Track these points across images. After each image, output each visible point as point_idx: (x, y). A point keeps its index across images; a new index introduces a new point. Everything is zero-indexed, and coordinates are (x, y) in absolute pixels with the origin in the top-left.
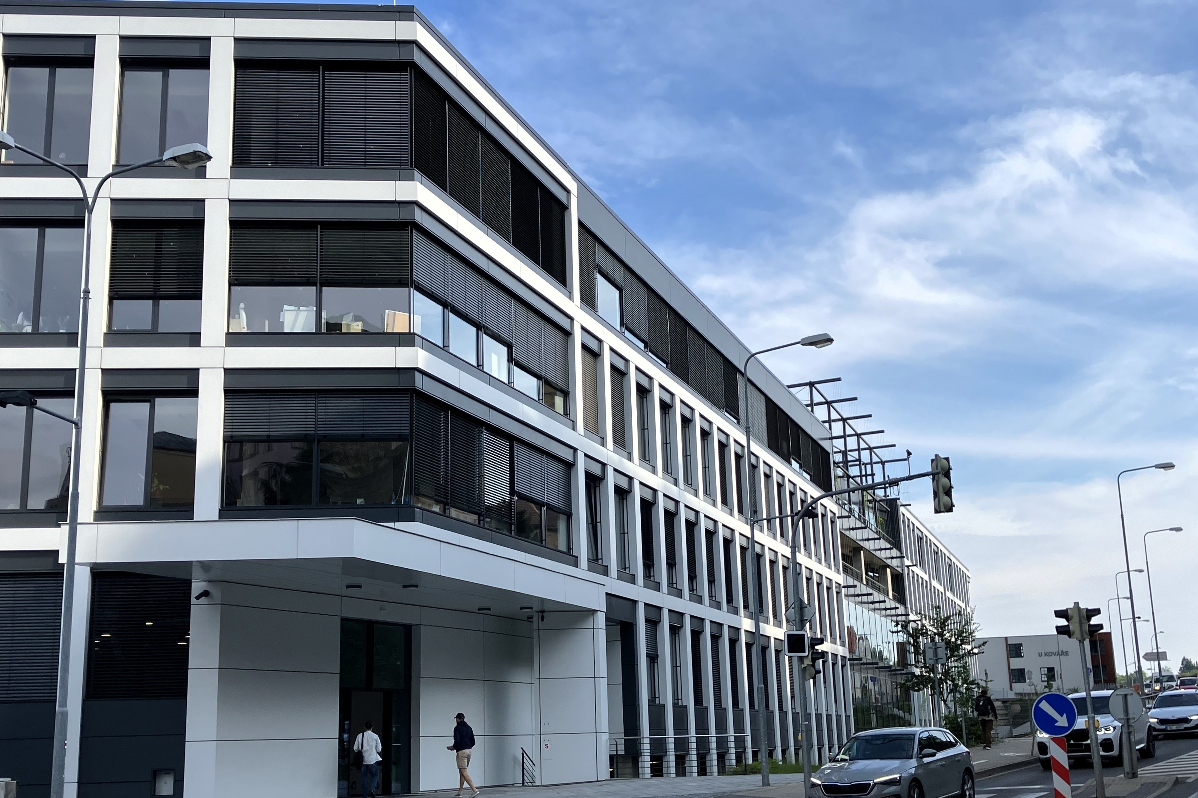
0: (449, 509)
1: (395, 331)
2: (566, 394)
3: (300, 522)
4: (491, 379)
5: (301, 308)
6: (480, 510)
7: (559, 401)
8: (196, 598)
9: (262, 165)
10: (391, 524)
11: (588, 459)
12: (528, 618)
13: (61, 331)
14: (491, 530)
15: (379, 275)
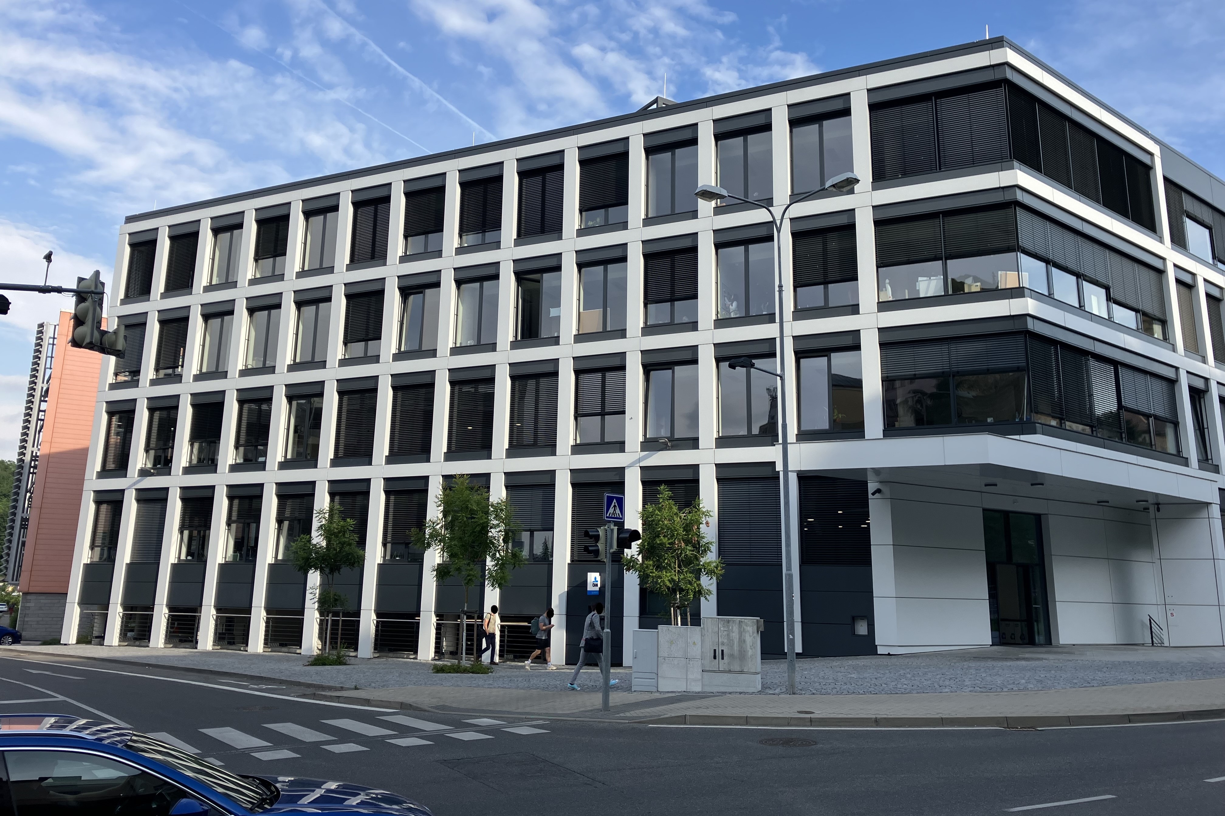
0: (1065, 423)
1: (1007, 287)
2: (1164, 322)
3: (944, 437)
4: (1092, 317)
5: (932, 278)
6: (1092, 423)
7: (1157, 329)
8: (872, 494)
9: (894, 177)
10: (1017, 437)
11: (1190, 376)
12: (1144, 509)
13: (764, 313)
14: (1104, 439)
15: (990, 246)
